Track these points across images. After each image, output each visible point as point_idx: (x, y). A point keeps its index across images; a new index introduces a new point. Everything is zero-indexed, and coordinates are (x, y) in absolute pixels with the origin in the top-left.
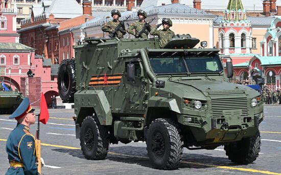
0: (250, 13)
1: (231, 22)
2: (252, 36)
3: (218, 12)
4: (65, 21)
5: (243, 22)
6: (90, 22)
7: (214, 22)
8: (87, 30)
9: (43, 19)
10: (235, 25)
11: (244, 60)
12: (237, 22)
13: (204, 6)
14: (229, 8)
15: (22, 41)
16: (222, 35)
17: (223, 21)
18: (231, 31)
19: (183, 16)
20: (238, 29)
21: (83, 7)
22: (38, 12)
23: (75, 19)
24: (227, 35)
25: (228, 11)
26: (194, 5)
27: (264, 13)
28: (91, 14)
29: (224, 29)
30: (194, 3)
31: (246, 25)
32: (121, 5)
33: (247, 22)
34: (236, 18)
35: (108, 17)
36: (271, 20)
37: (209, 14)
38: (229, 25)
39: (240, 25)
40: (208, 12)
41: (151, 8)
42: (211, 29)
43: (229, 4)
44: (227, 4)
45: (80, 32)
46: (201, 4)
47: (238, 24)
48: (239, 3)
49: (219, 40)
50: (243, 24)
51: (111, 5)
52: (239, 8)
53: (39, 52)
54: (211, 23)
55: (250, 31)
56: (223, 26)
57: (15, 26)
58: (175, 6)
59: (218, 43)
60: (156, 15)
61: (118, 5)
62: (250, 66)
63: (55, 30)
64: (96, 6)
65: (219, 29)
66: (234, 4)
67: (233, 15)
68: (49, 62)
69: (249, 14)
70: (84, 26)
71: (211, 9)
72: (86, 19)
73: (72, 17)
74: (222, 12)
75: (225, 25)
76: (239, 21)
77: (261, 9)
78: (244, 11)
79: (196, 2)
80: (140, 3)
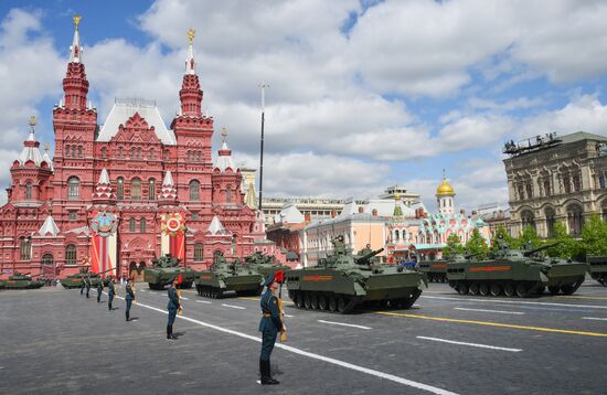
2: (409, 232)
3: (388, 217)
4: (294, 225)
5: (404, 223)
6: (309, 226)
7: (386, 224)
8: (308, 230)
9: (281, 224)
10: (399, 225)
11: (405, 247)
13: (379, 214)
14: (394, 215)
15: (268, 238)
16: (391, 232)
17: (391, 223)
18: (396, 229)
19: (366, 220)
20: (400, 227)
21: (305, 217)
22: (278, 220)
23: (301, 224)
24: (394, 231)
25: (394, 217)
26: (373, 214)
27: (417, 218)
28: (310, 220)
29: (392, 228)
33: (406, 223)
34: (399, 221)
35: (321, 222)
36: (421, 222)
37: (383, 219)
38: (395, 225)
39: (402, 225)
40: (382, 217)
41: (346, 216)
42: (384, 228)
43: (395, 213)
44: (393, 213)
45: (303, 232)
46: (378, 212)
48: (400, 212)
50: (404, 225)
52: (401, 215)
53: (279, 244)
54: (383, 224)
55: (408, 229)
56: (391, 226)
57: (264, 229)
58: (361, 215)
60: (350, 220)
62: (409, 250)
63: (288, 231)
65: (389, 228)
67: (397, 219)
68: (285, 250)
69: (407, 218)
70: (306, 227)
71: (384, 216)
72: (307, 224)
73: (299, 222)
74: (390, 217)
76: (401, 223)
77: (414, 215)
78: (404, 216)
79: (374, 212)
80: (339, 213)
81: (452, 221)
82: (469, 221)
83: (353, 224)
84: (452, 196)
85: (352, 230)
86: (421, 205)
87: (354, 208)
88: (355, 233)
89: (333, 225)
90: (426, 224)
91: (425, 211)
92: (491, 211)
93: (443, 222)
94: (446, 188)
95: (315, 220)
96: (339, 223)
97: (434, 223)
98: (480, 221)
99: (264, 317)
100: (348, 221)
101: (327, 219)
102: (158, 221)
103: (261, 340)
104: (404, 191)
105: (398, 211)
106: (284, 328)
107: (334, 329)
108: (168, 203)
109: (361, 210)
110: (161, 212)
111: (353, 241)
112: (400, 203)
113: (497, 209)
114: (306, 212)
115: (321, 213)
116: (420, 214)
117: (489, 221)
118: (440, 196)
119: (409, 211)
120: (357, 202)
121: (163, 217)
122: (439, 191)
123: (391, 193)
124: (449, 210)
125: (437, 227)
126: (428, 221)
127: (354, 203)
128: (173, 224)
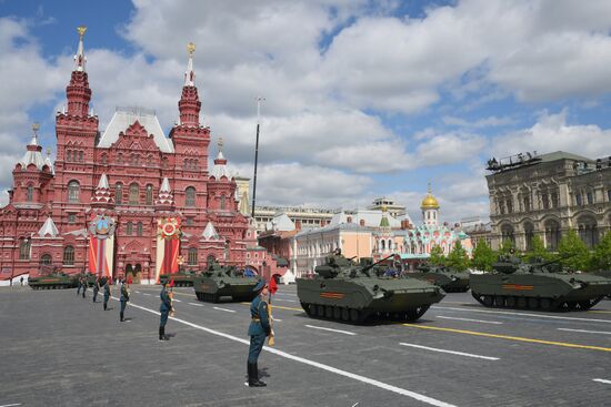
1: (383, 234)
2: (395, 242)
3: (375, 227)
4: (285, 232)
5: (390, 233)
6: (300, 233)
7: (372, 234)
8: (298, 238)
9: (273, 231)
10: (385, 235)
13: (366, 224)
14: (381, 225)
15: (260, 244)
16: (377, 241)
17: (378, 233)
18: (383, 239)
19: (354, 230)
20: (387, 237)
21: (296, 225)
22: (269, 227)
23: (291, 231)
24: (380, 241)
25: (380, 227)
26: (361, 224)
27: (402, 228)
28: (300, 228)
29: (378, 237)
30: (360, 222)
33: (392, 234)
34: (385, 231)
35: (311, 231)
36: (406, 232)
37: (370, 229)
38: (381, 235)
40: (369, 227)
41: (335, 225)
42: (371, 237)
44: (380, 223)
45: (294, 239)
47: (387, 235)
48: (387, 223)
50: (390, 235)
52: (387, 225)
53: (270, 251)
54: (370, 234)
55: (394, 239)
56: (377, 235)
57: (256, 236)
58: (350, 224)
62: (395, 259)
63: (279, 238)
65: (376, 238)
67: (384, 229)
68: (275, 256)
69: (393, 229)
70: (296, 235)
71: (371, 226)
72: (297, 231)
73: (289, 230)
74: (377, 228)
75: (379, 235)
76: (387, 233)
77: (400, 226)
78: (390, 227)
79: (362, 222)
80: (329, 222)
81: (436, 233)
82: (452, 233)
83: (341, 233)
84: (437, 209)
85: (341, 238)
86: (407, 217)
87: (343, 218)
88: (343, 242)
89: (322, 233)
90: (411, 235)
91: (410, 222)
92: (473, 224)
93: (427, 233)
94: (431, 201)
95: (306, 228)
96: (328, 231)
97: (419, 234)
98: (463, 233)
99: (254, 322)
100: (337, 230)
101: (316, 228)
102: (154, 225)
104: (391, 203)
105: (384, 222)
106: (273, 332)
108: (164, 209)
109: (349, 220)
110: (157, 217)
112: (386, 214)
113: (479, 223)
114: (297, 221)
115: (311, 222)
116: (405, 225)
117: (471, 234)
118: (425, 208)
119: (395, 222)
120: (346, 213)
121: (160, 222)
122: (424, 204)
123: (378, 205)
124: (433, 222)
125: (422, 238)
126: (413, 232)
127: (343, 213)
128: (169, 229)
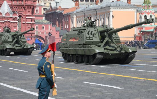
0: (154, 6)
1: (145, 10)
2: (155, 17)
3: (139, 5)
4: (66, 9)
5: (151, 10)
6: (78, 10)
7: (137, 10)
8: (77, 14)
9: (56, 8)
10: (147, 11)
11: (151, 28)
12: (148, 10)
13: (132, 3)
14: (144, 3)
15: (46, 19)
16: (141, 16)
17: (141, 10)
18: (145, 14)
19: (122, 7)
20: (148, 13)
21: (75, 3)
22: (54, 5)
23: (71, 8)
24: (143, 16)
25: (144, 5)
26: (128, 2)
28: (78, 6)
29: (142, 13)
30: (128, 1)
31: (152, 11)
32: (93, 2)
33: (153, 10)
34: (147, 8)
35: (87, 8)
37: (135, 6)
38: (144, 11)
39: (149, 11)
40: (134, 5)
41: (107, 4)
42: (135, 13)
43: (144, 2)
44: (143, 2)
45: (73, 15)
46: (131, 1)
47: (148, 11)
48: (149, 1)
49: (140, 18)
50: (151, 11)
51: (88, 2)
52: (149, 3)
53: (54, 24)
54: (135, 10)
55: (154, 14)
56: (141, 12)
57: (43, 12)
58: (119, 2)
59: (139, 20)
60: (109, 6)
61: (91, 2)
62: (154, 31)
63: (61, 14)
64: (81, 2)
65: (140, 13)
66: (147, 2)
67: (146, 7)
68: (58, 28)
70: (75, 12)
71: (136, 4)
72: (76, 8)
73: (70, 7)
74: (141, 5)
75: (142, 12)
76: (149, 9)
78: (151, 5)
80: (102, 1)
83: (112, 10)
85: (111, 14)
88: (113, 17)
89: (96, 10)
95: (83, 6)
96: (101, 9)
99: (41, 78)
100: (108, 7)
101: (92, 6)
103: (37, 95)
106: (56, 86)
107: (94, 89)
111: (111, 23)
